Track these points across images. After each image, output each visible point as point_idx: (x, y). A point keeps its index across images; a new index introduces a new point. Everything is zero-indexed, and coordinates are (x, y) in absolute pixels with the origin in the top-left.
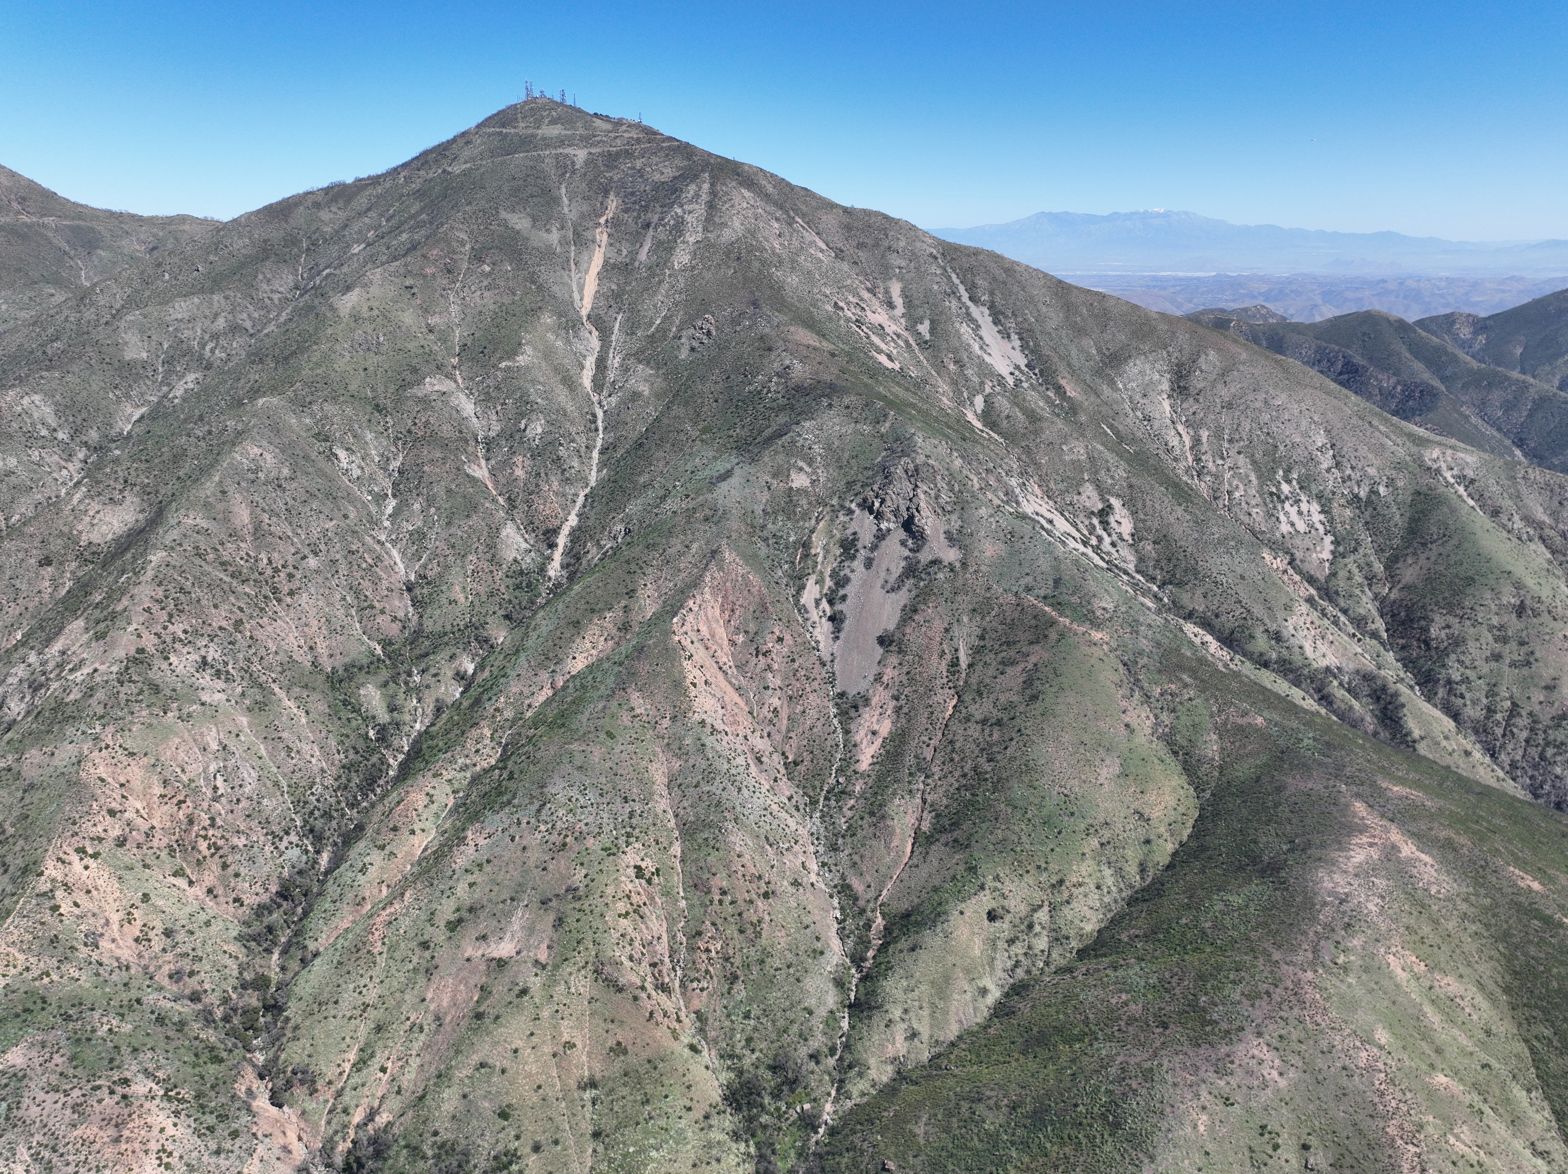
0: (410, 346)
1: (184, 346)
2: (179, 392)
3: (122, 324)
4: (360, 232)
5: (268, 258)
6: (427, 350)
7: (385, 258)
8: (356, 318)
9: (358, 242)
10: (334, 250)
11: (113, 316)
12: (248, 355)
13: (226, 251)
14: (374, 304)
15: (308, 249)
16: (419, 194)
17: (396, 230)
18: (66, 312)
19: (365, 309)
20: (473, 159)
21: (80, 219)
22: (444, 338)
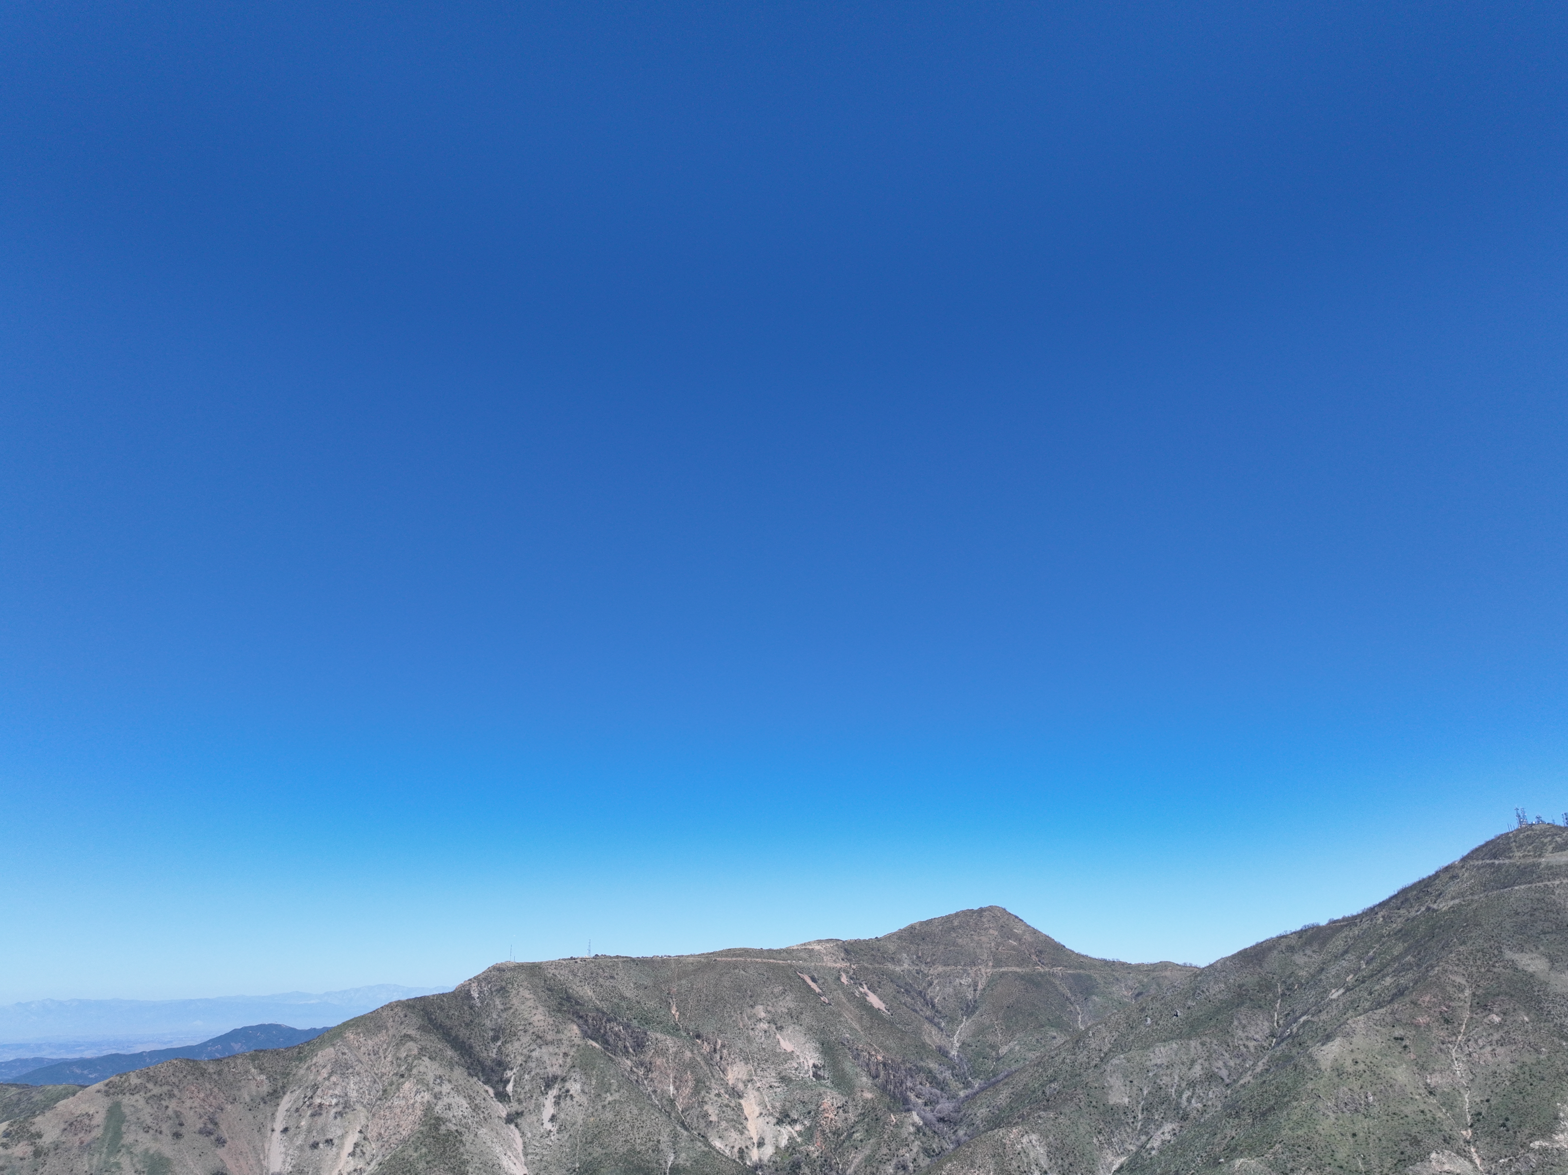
0: (1408, 1110)
1: (1163, 1093)
2: (1156, 1143)
3: (1109, 1068)
4: (1338, 976)
5: (1243, 1003)
6: (1429, 1116)
7: (1367, 1005)
8: (1339, 1071)
9: (1336, 987)
10: (1311, 996)
11: (1102, 1060)
12: (1225, 1107)
13: (1203, 996)
14: (1361, 1057)
15: (1283, 995)
16: (1402, 934)
17: (1378, 973)
18: (1064, 1054)
19: (1349, 1062)
20: (1462, 894)
21: (1081, 967)
22: (1449, 1102)
